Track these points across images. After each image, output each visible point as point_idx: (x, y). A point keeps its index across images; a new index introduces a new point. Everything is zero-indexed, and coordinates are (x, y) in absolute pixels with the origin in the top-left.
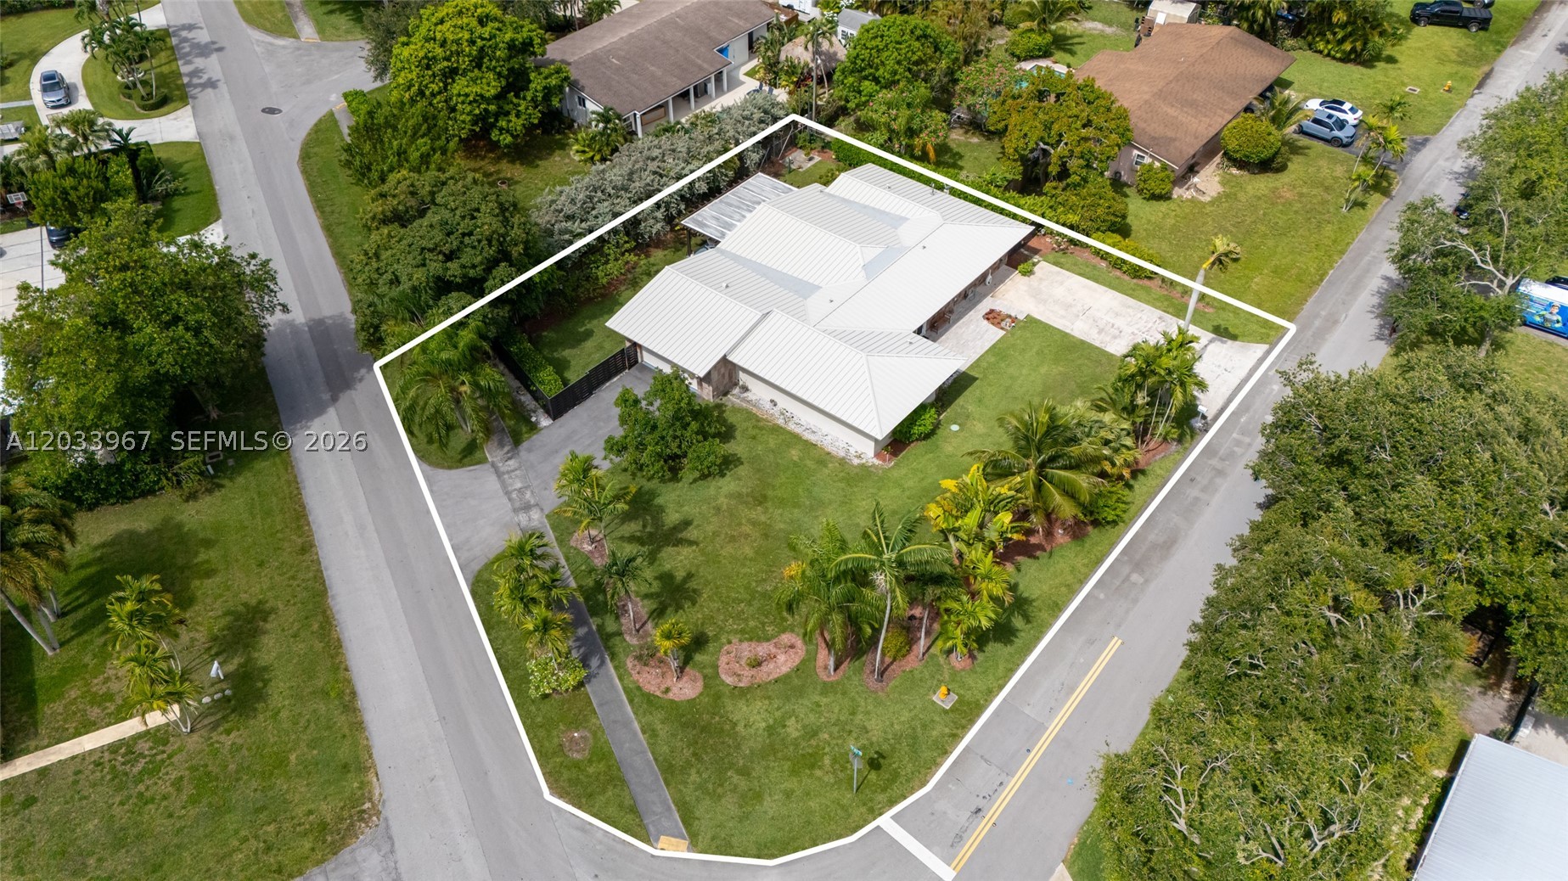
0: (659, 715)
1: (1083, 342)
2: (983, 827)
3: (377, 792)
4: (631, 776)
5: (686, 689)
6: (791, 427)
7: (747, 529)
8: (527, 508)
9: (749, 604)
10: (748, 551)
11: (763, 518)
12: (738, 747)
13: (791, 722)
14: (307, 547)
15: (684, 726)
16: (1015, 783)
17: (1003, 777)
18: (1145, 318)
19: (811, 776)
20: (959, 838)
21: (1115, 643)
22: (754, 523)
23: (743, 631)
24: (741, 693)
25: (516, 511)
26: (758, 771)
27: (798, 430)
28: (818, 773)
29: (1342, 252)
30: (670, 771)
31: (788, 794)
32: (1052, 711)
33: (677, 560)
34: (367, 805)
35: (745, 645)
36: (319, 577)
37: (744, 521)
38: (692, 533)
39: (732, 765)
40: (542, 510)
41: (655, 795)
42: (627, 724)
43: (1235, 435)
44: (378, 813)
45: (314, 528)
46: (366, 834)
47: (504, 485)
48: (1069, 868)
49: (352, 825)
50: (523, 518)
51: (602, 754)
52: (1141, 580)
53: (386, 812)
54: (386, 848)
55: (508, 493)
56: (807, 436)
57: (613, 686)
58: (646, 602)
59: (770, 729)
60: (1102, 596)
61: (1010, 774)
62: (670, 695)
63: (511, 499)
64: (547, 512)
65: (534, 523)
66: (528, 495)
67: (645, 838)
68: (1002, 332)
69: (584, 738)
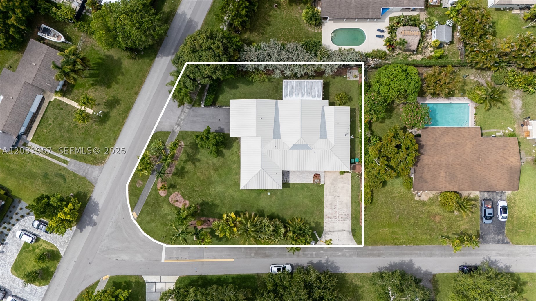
0: (154, 193)
1: (323, 202)
2: (176, 261)
3: (106, 160)
4: (140, 198)
5: (162, 194)
7: (207, 173)
8: (178, 125)
9: (190, 188)
10: (202, 178)
11: (212, 174)
12: (159, 211)
13: (170, 216)
14: (137, 93)
15: (156, 199)
16: (188, 260)
17: (187, 258)
18: (345, 211)
19: (163, 227)
20: (171, 258)
21: (233, 260)
22: (210, 173)
23: (182, 192)
24: (169, 204)
25: (176, 124)
26: (157, 218)
28: (165, 228)
29: (417, 244)
30: (147, 203)
31: (157, 226)
32: (208, 258)
33: (189, 167)
34: (103, 161)
35: (180, 195)
36: (133, 104)
37: (208, 171)
38: (197, 163)
39: (155, 213)
40: (181, 128)
41: (140, 205)
42: (149, 189)
43: (314, 253)
44: (104, 165)
45: (142, 89)
46: (99, 166)
47: (180, 115)
48: (179, 278)
49: (99, 162)
50: (176, 127)
51: (141, 190)
52: (253, 256)
53: (105, 166)
54: (100, 172)
55: (179, 118)
57: (154, 180)
58: (175, 169)
59: (166, 214)
60: (243, 251)
61: (189, 259)
62: (159, 192)
63: (178, 120)
64: (181, 130)
65: (176, 131)
66: (182, 122)
67: (132, 210)
68: (312, 182)
69: (141, 184)
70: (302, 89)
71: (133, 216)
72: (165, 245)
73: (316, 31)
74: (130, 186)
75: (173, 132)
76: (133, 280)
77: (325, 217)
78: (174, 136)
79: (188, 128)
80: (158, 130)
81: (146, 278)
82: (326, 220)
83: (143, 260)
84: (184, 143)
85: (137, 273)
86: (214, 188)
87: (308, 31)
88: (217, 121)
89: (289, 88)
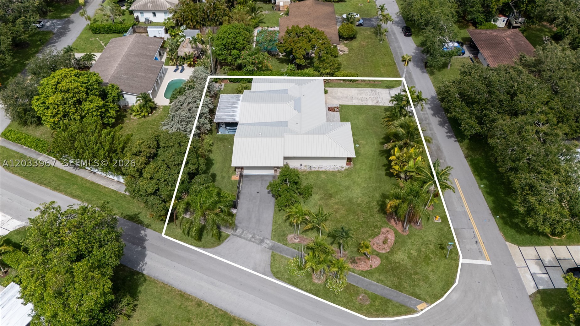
0: (377, 275)
1: (361, 106)
2: (482, 245)
4: (389, 297)
5: (376, 262)
6: (313, 169)
7: (336, 206)
8: (261, 242)
9: (362, 227)
10: (344, 212)
11: (337, 200)
12: (407, 268)
13: (412, 252)
14: (199, 304)
15: (387, 272)
16: (476, 229)
17: (472, 230)
18: (368, 92)
19: (432, 262)
20: (481, 252)
21: (456, 180)
22: (336, 203)
23: (370, 236)
24: (391, 252)
25: (259, 244)
26: (419, 271)
27: (316, 169)
28: (433, 260)
30: (398, 287)
31: (433, 271)
32: (463, 206)
33: (328, 227)
35: (375, 239)
36: (216, 309)
37: (333, 205)
39: (411, 274)
40: (267, 239)
41: (403, 298)
42: (371, 284)
45: (193, 295)
47: (246, 239)
48: (509, 242)
50: (264, 245)
51: (374, 298)
55: (250, 240)
56: (321, 170)
57: (354, 276)
58: (333, 245)
59: (408, 257)
61: (473, 228)
62: (373, 267)
63: (253, 242)
64: (270, 239)
65: (271, 244)
66: (258, 237)
67: (414, 311)
68: (339, 113)
69: (363, 296)
70: (229, 109)
71: (424, 309)
72: (461, 261)
73: (161, 110)
74: (369, 314)
75: (272, 248)
76: (543, 310)
77: (377, 105)
78: (278, 247)
79: (267, 229)
80: (268, 269)
81: (531, 289)
82: (381, 104)
83: (499, 293)
84: (291, 233)
85: (529, 304)
86: (358, 198)
87: (158, 116)
88: (259, 195)
89: (225, 117)
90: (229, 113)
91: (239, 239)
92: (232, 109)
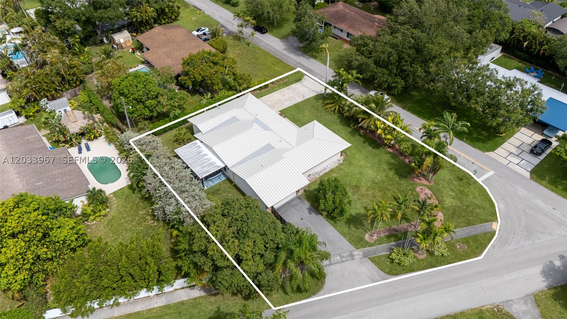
1: (295, 104)
2: (477, 163)
3: (490, 306)
4: (473, 234)
5: (440, 215)
6: (321, 174)
7: (370, 193)
8: (352, 256)
11: (365, 188)
12: (459, 206)
13: (450, 193)
16: (463, 155)
17: (462, 157)
18: (287, 91)
19: (467, 193)
20: (482, 168)
22: (367, 190)
24: (440, 202)
25: (353, 259)
26: (467, 203)
27: (323, 173)
28: (466, 191)
30: (470, 223)
31: (474, 198)
34: (495, 309)
37: (366, 193)
39: (466, 209)
40: (353, 251)
41: (478, 229)
44: (498, 305)
46: (507, 309)
47: (338, 263)
48: (486, 152)
49: (504, 314)
50: (357, 257)
51: (466, 241)
53: (498, 303)
54: (511, 302)
55: (343, 262)
56: (327, 171)
58: (402, 223)
59: (453, 198)
61: (461, 155)
62: (442, 220)
63: (346, 261)
64: (355, 249)
65: (361, 253)
66: (345, 255)
67: (494, 233)
69: (459, 245)
70: (200, 159)
71: (496, 226)
72: (479, 181)
73: (114, 198)
74: (477, 254)
75: (365, 256)
76: (544, 182)
77: (306, 98)
78: (369, 251)
79: (345, 245)
80: (382, 274)
81: (526, 174)
82: (308, 97)
83: (517, 187)
84: (365, 235)
85: (535, 185)
86: (376, 177)
87: (117, 207)
88: (305, 220)
89: (206, 169)
90: (205, 163)
91: (332, 266)
92: (204, 158)
